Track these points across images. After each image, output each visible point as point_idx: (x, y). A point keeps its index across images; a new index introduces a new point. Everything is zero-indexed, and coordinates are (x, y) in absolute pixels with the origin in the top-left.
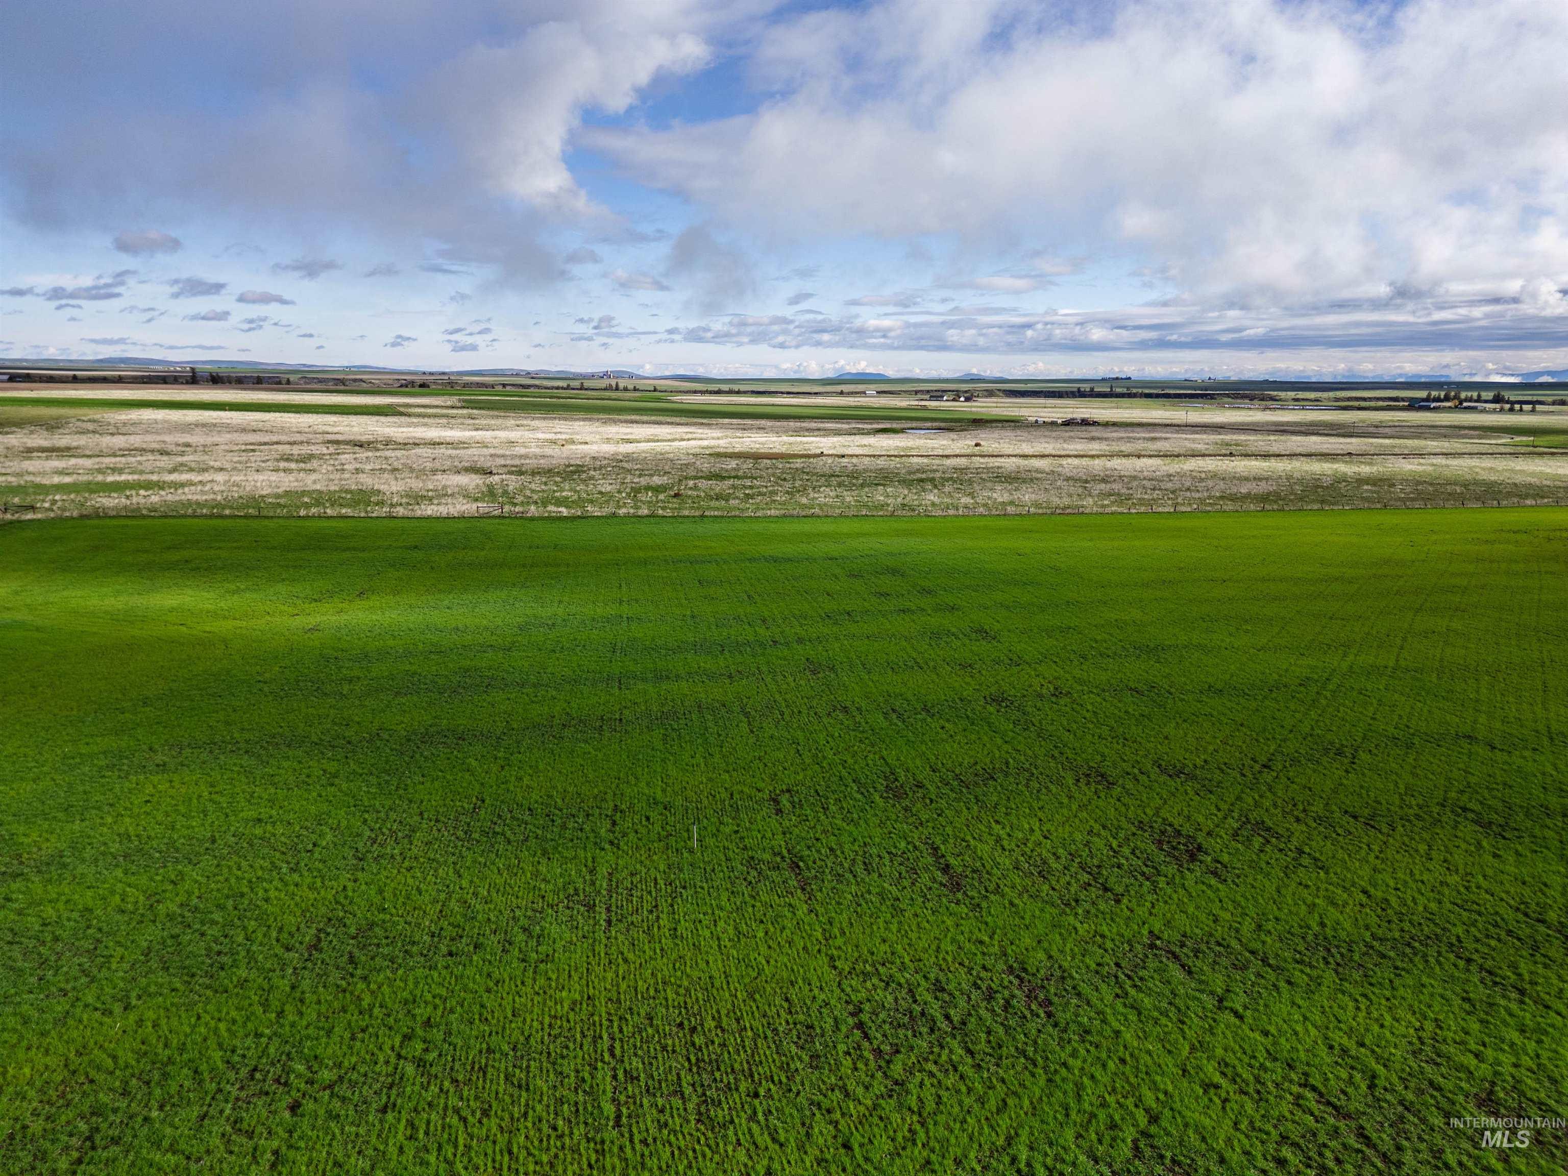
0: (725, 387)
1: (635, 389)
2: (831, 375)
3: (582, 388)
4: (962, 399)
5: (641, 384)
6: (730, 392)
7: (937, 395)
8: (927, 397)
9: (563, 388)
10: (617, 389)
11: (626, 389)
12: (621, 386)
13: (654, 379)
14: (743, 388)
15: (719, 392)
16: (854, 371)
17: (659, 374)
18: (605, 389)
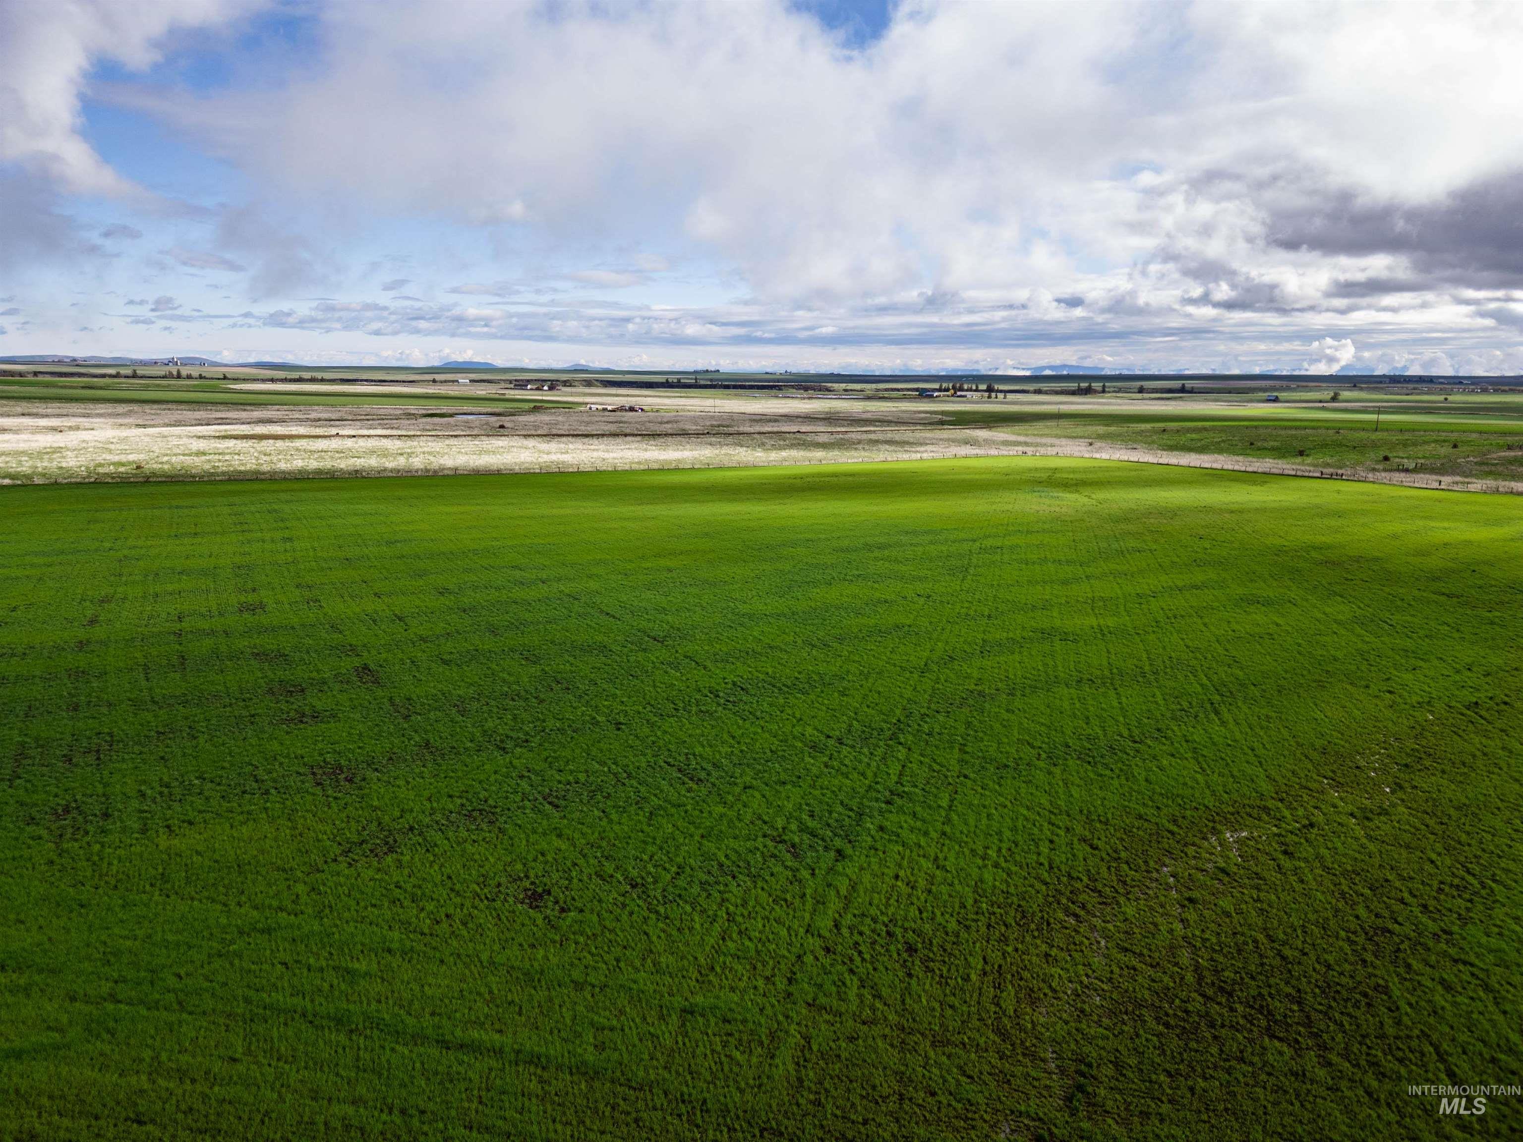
0: (307, 375)
1: (199, 377)
2: (436, 363)
3: (135, 376)
4: (546, 388)
5: (207, 371)
6: (313, 380)
7: (521, 385)
8: (512, 386)
9: (111, 376)
10: (178, 376)
11: (189, 377)
12: (184, 373)
14: (327, 376)
15: (300, 380)
16: (460, 360)
17: (241, 361)
18: (164, 377)
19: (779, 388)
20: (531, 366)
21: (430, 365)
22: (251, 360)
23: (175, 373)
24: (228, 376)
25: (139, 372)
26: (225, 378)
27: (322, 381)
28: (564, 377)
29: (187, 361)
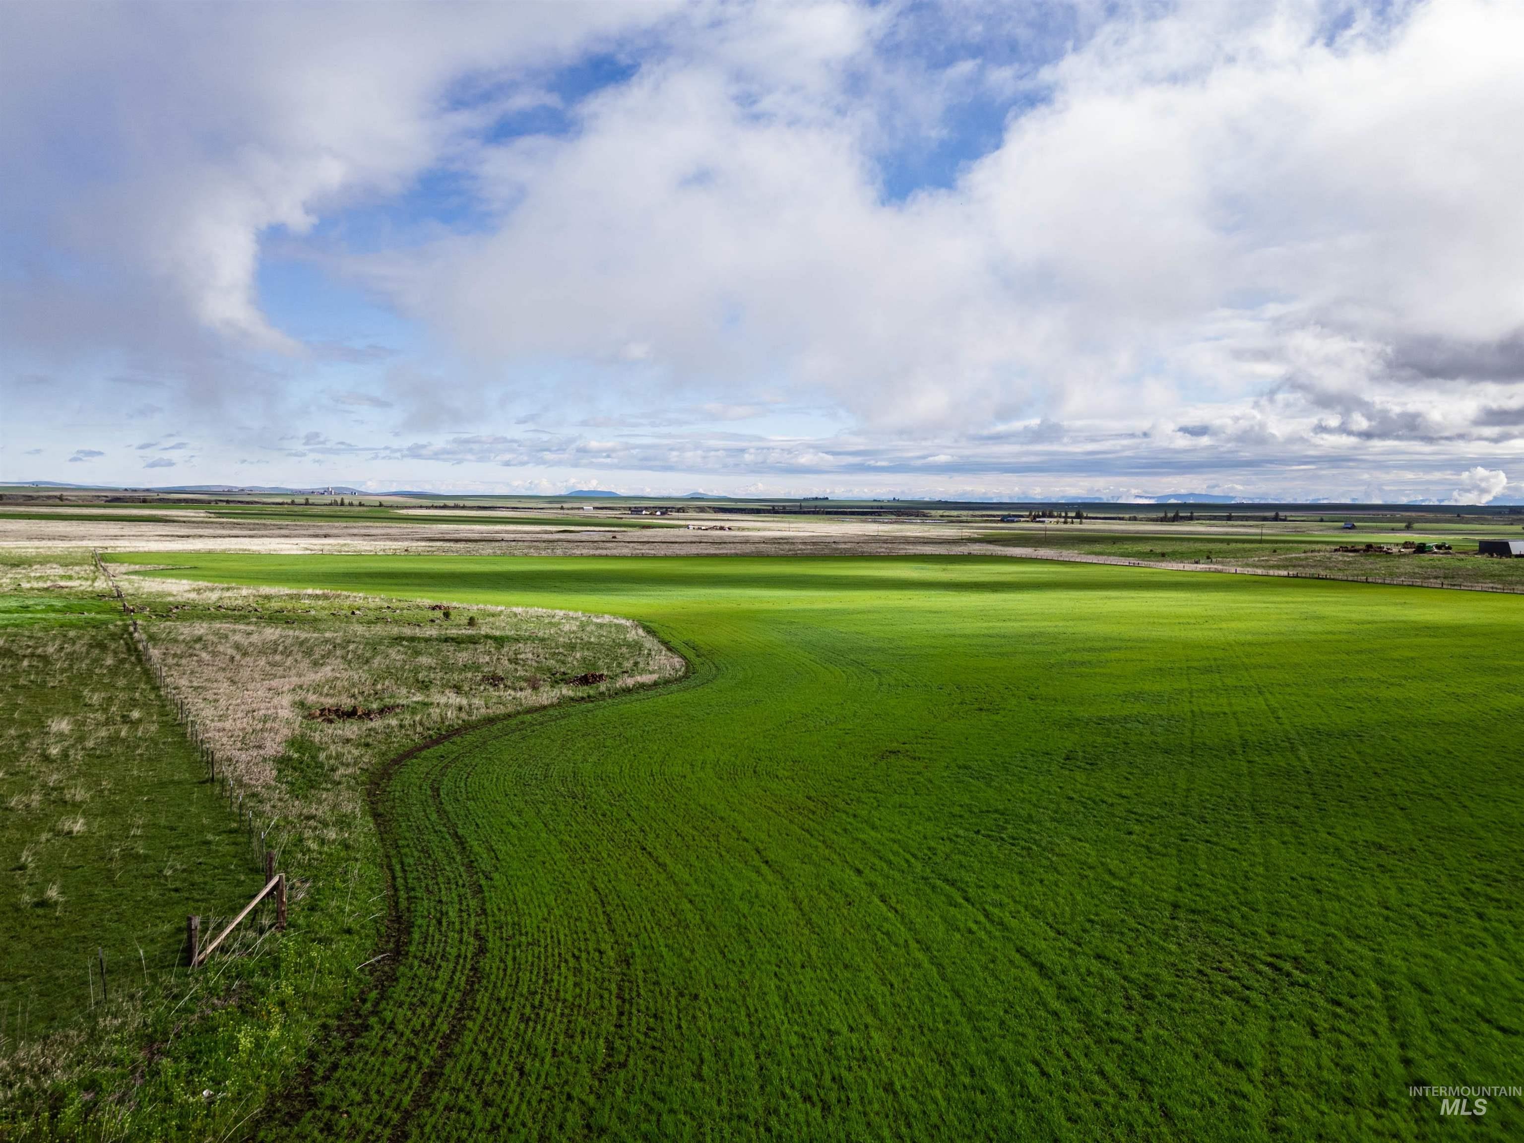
0: (451, 503)
1: (361, 505)
2: (564, 492)
4: (659, 513)
5: (365, 499)
6: (456, 507)
7: (637, 511)
8: (628, 512)
9: (287, 502)
10: (342, 504)
11: (351, 504)
12: (346, 502)
13: (377, 495)
14: (469, 504)
15: (445, 507)
16: (586, 489)
17: (382, 491)
18: (331, 504)
19: (879, 514)
20: (652, 495)
21: (557, 494)
23: (339, 502)
26: (381, 505)
27: (464, 508)
28: (679, 505)
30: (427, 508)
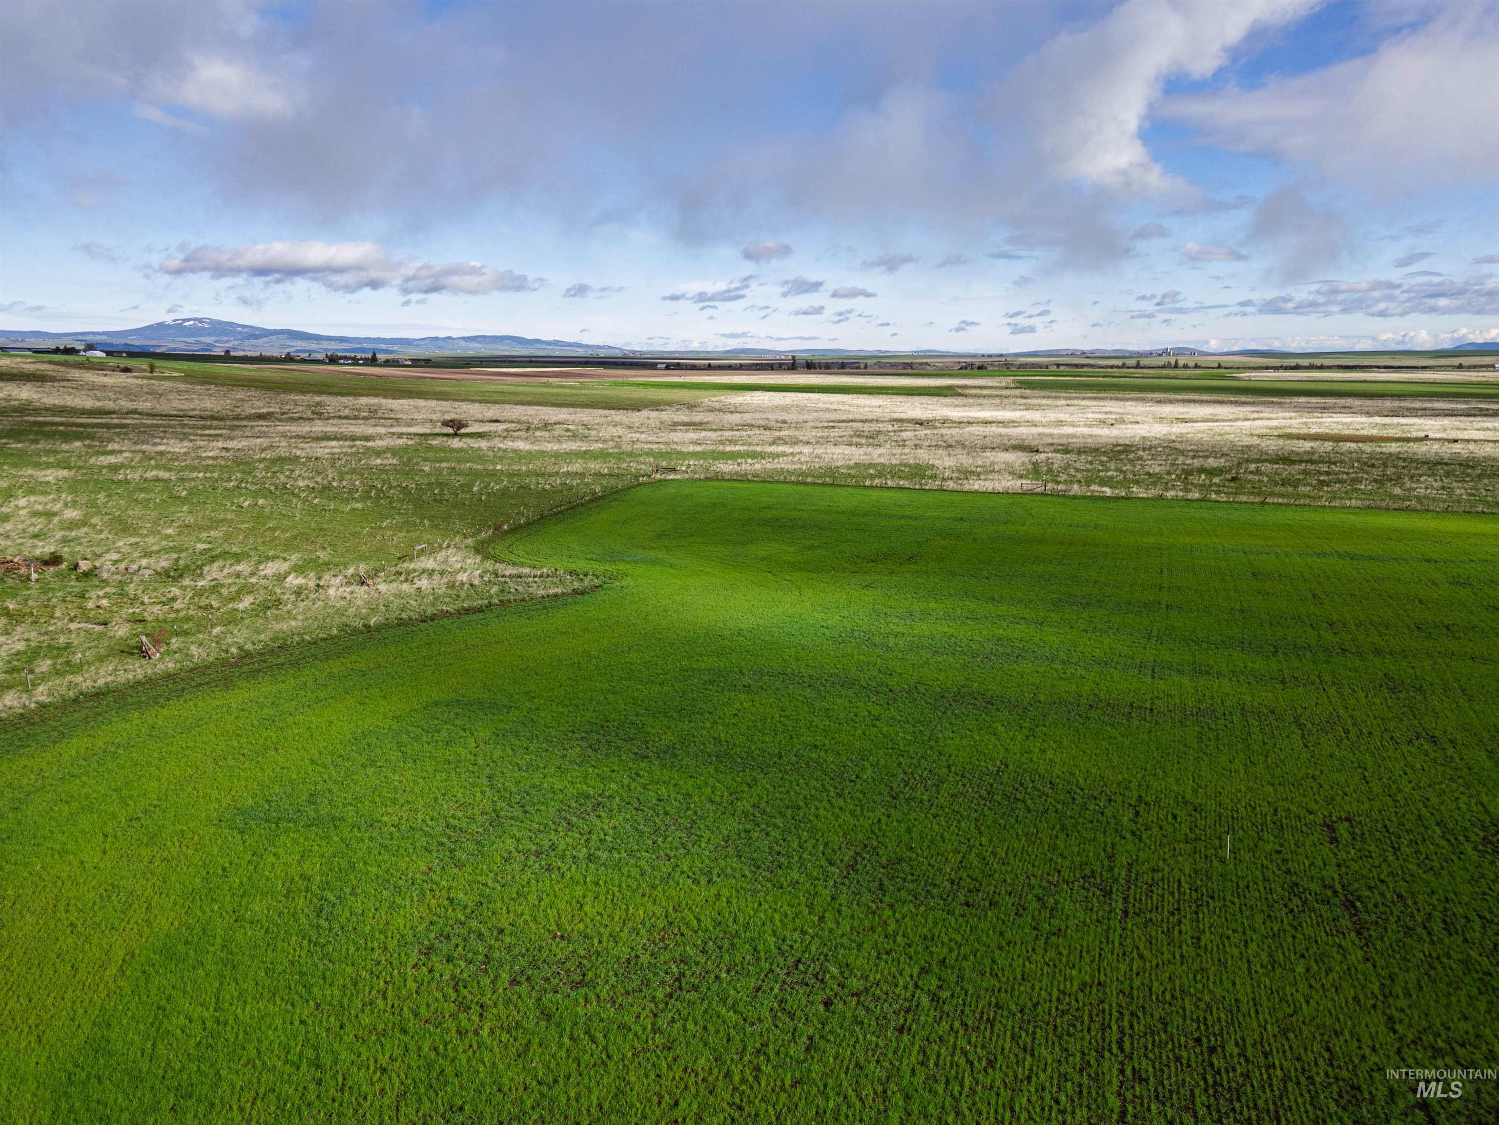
0: (1305, 362)
1: (1196, 366)
3: (1138, 366)
5: (1202, 360)
6: (1311, 367)
9: (1117, 367)
10: (1176, 366)
11: (1186, 367)
12: (1181, 363)
13: (1219, 354)
14: (1326, 362)
15: (1296, 368)
17: (1226, 350)
18: (1163, 367)
22: (1236, 348)
23: (1173, 363)
24: (1223, 364)
25: (1142, 363)
27: (1321, 368)
29: (1179, 352)
30: (1276, 368)
